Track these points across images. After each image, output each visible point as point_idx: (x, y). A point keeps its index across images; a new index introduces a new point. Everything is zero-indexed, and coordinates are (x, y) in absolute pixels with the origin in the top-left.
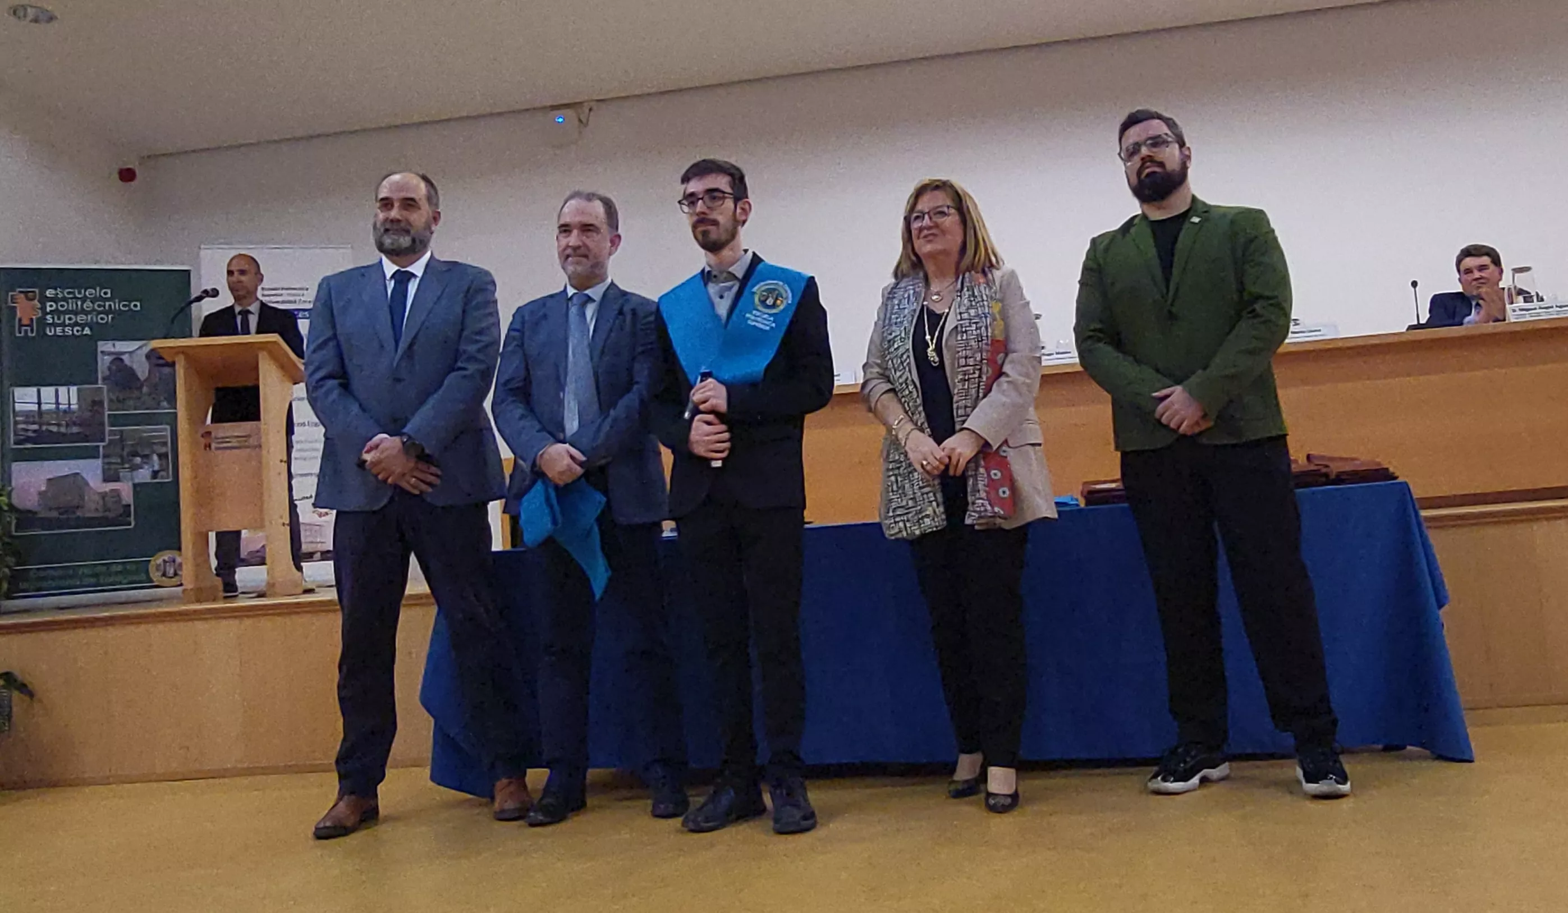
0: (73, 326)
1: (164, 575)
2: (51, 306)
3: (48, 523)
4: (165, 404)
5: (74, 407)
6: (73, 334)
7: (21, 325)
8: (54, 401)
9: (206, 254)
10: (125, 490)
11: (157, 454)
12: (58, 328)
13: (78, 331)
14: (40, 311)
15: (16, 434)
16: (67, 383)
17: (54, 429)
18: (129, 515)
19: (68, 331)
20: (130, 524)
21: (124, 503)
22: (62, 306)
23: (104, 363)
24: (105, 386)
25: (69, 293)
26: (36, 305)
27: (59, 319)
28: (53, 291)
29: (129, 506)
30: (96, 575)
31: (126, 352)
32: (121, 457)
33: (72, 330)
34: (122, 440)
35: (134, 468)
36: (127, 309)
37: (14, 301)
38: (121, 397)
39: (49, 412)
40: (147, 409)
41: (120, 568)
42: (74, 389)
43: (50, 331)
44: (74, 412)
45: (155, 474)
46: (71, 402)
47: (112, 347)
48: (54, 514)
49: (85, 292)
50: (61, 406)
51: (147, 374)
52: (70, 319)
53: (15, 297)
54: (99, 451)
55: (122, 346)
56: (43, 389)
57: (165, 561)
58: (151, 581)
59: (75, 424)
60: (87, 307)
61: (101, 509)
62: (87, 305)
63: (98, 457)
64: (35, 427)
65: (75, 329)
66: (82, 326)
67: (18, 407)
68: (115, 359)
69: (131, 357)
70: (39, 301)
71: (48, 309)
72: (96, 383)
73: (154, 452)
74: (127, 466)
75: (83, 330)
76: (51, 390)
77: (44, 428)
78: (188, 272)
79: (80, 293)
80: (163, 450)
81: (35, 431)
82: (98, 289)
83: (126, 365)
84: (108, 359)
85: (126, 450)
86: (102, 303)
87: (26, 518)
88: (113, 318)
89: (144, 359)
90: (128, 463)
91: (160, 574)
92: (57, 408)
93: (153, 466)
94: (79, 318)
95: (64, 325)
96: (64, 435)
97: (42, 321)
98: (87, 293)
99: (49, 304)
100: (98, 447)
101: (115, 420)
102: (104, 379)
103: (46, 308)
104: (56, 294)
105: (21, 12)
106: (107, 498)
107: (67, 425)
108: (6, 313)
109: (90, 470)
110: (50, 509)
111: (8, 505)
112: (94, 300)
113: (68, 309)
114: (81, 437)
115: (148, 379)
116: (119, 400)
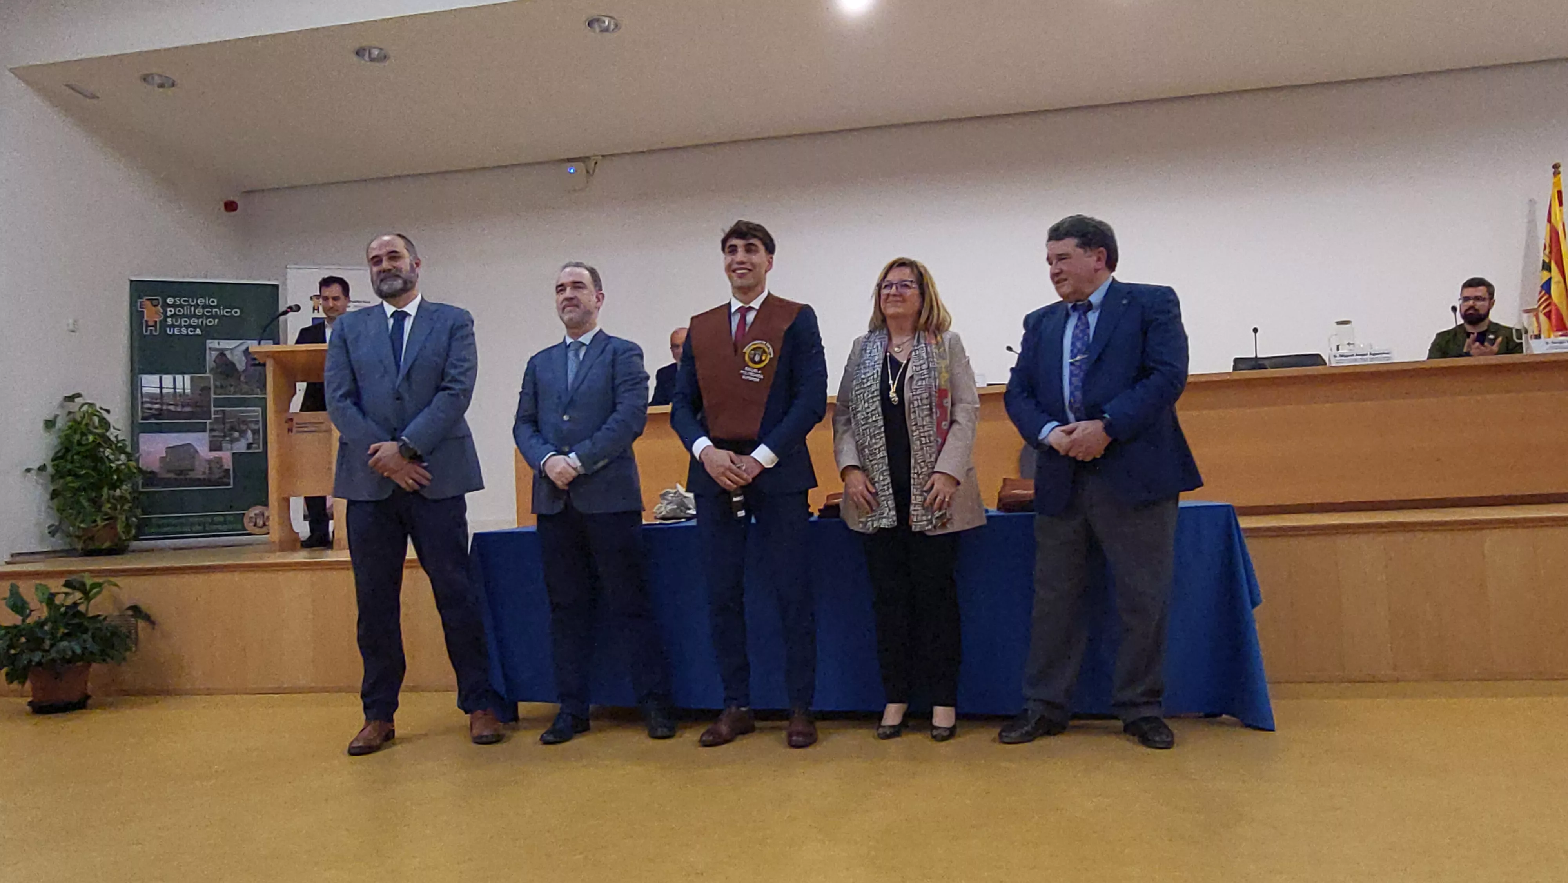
0: (187, 327)
1: (255, 525)
3: (167, 483)
4: (258, 390)
5: (188, 391)
6: (187, 335)
7: (147, 326)
8: (172, 386)
9: (293, 274)
10: (226, 457)
11: (253, 431)
12: (176, 329)
13: (191, 331)
14: (162, 315)
15: (143, 412)
16: (183, 373)
17: (172, 408)
18: (229, 478)
19: (184, 331)
20: (228, 484)
21: (226, 467)
23: (211, 357)
24: (212, 377)
25: (184, 301)
26: (159, 311)
27: (176, 322)
28: (173, 300)
29: (228, 470)
30: (204, 524)
31: (227, 349)
32: (223, 430)
33: (187, 331)
34: (224, 418)
35: (233, 441)
36: (229, 315)
37: (144, 307)
38: (225, 384)
39: (168, 395)
41: (222, 519)
42: (187, 377)
43: (170, 331)
44: (188, 396)
45: (249, 446)
46: (186, 387)
48: (172, 475)
49: (197, 300)
50: (177, 391)
51: (244, 367)
52: (186, 322)
53: (143, 303)
54: (206, 426)
55: (225, 344)
56: (164, 377)
57: (255, 514)
58: (246, 530)
59: (188, 405)
60: (199, 312)
61: (207, 471)
62: (199, 311)
63: (204, 431)
64: (157, 406)
65: (189, 329)
66: (195, 327)
67: (145, 390)
68: (218, 355)
69: (232, 353)
70: (161, 307)
71: (169, 313)
72: (205, 372)
73: (248, 428)
74: (228, 438)
75: (195, 331)
76: (171, 377)
77: (165, 407)
78: (277, 286)
80: (256, 427)
81: (157, 409)
82: (207, 299)
83: (229, 360)
84: (214, 354)
85: (228, 426)
86: (210, 310)
87: (150, 477)
88: (218, 322)
90: (228, 436)
91: (252, 524)
93: (247, 439)
94: (192, 321)
95: (180, 326)
96: (179, 413)
97: (163, 324)
98: (199, 301)
99: (169, 309)
100: (206, 422)
101: (218, 403)
102: (211, 370)
103: (166, 312)
104: (175, 301)
105: (150, 79)
106: (213, 465)
107: (183, 406)
108: (136, 316)
109: (199, 442)
110: (169, 471)
111: (136, 468)
112: (204, 307)
113: (183, 314)
114: (191, 415)
115: (244, 371)
116: (222, 387)
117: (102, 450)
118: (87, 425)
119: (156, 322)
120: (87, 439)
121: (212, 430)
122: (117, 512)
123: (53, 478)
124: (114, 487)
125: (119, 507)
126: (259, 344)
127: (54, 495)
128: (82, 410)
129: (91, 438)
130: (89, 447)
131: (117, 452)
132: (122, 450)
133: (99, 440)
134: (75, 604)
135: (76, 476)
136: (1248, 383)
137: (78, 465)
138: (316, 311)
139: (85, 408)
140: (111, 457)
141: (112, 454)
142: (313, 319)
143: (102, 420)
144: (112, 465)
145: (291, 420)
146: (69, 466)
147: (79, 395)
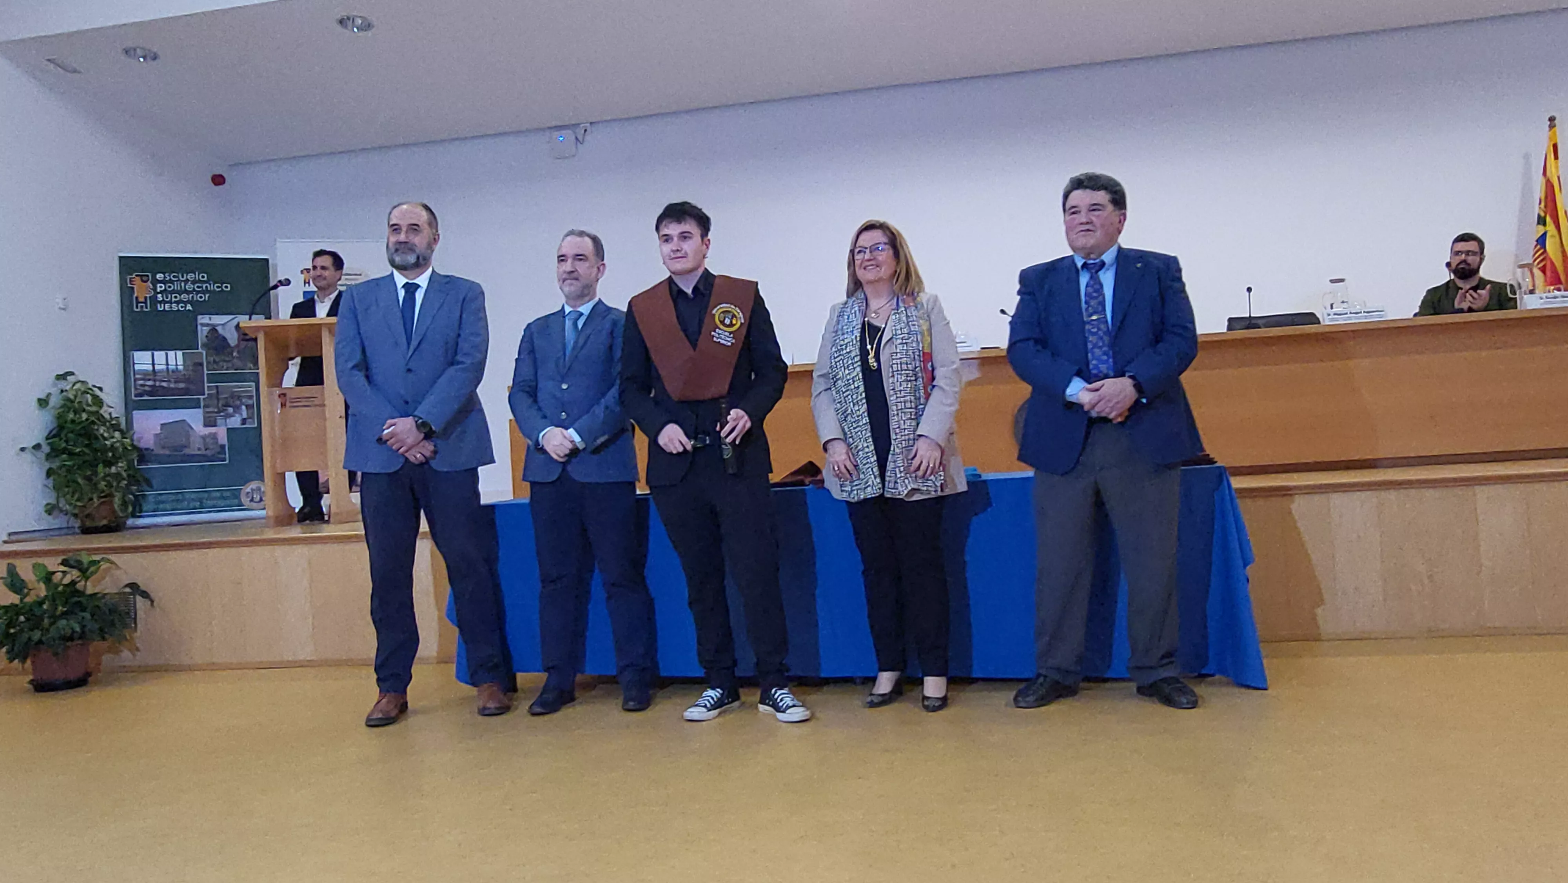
0: (178, 303)
1: (252, 500)
2: (161, 287)
3: (163, 459)
4: (250, 364)
5: (181, 368)
6: (178, 310)
7: (138, 302)
8: (164, 362)
9: (282, 247)
10: (221, 434)
11: (247, 406)
12: (166, 305)
13: (182, 307)
14: (152, 291)
15: (136, 389)
16: (175, 349)
17: (164, 384)
18: (225, 454)
19: (175, 307)
20: (225, 461)
21: (221, 443)
22: (170, 287)
23: (203, 333)
24: (204, 352)
25: (174, 277)
26: (149, 287)
27: (167, 298)
28: (162, 275)
29: (223, 447)
30: (200, 500)
32: (217, 407)
33: (178, 306)
34: (218, 394)
35: (227, 416)
36: (220, 289)
37: (134, 283)
38: (217, 359)
39: (161, 371)
40: (236, 370)
41: (218, 494)
42: (180, 353)
43: (161, 307)
44: (180, 372)
45: (244, 421)
46: (178, 363)
47: (208, 319)
48: (167, 452)
49: (187, 276)
50: (170, 367)
51: (236, 342)
52: (176, 297)
53: (133, 279)
54: (200, 402)
56: (156, 353)
57: (252, 490)
59: (181, 381)
61: (203, 449)
62: (188, 287)
63: (199, 407)
64: (150, 383)
65: (180, 305)
66: (185, 303)
67: (137, 367)
68: (210, 331)
69: (224, 329)
70: (152, 283)
71: (159, 290)
72: (198, 349)
73: (242, 404)
74: (222, 414)
75: (186, 307)
76: (163, 353)
77: (158, 384)
78: (267, 260)
79: (183, 277)
80: (250, 402)
81: (150, 386)
82: (197, 273)
83: (220, 335)
84: (206, 329)
85: (222, 402)
86: (200, 285)
87: (143, 455)
88: (209, 297)
89: (233, 329)
90: (223, 412)
91: (249, 500)
92: (168, 368)
93: (241, 415)
94: (182, 296)
95: (171, 302)
96: (173, 389)
97: (154, 300)
98: (189, 277)
99: (159, 285)
100: (200, 399)
101: (212, 379)
102: (204, 345)
103: (156, 288)
104: (165, 277)
105: (132, 52)
106: (208, 440)
107: (176, 382)
108: (126, 292)
109: (194, 418)
110: (163, 448)
111: (130, 446)
112: (194, 282)
113: (174, 290)
114: (186, 392)
115: (238, 346)
116: (215, 361)
117: (96, 427)
118: (80, 402)
119: (146, 298)
120: (81, 417)
121: (205, 406)
122: (113, 490)
123: (48, 457)
124: (109, 464)
125: (115, 484)
126: (250, 319)
127: (49, 473)
128: (75, 388)
129: (84, 416)
130: (83, 425)
131: (111, 430)
132: (116, 427)
133: (92, 418)
134: (73, 583)
135: (71, 454)
136: (1242, 342)
137: (72, 443)
138: (307, 285)
139: (78, 386)
140: (106, 435)
141: (108, 432)
142: (305, 292)
143: (95, 397)
144: (107, 442)
145: (284, 395)
146: (64, 445)
147: (72, 374)
